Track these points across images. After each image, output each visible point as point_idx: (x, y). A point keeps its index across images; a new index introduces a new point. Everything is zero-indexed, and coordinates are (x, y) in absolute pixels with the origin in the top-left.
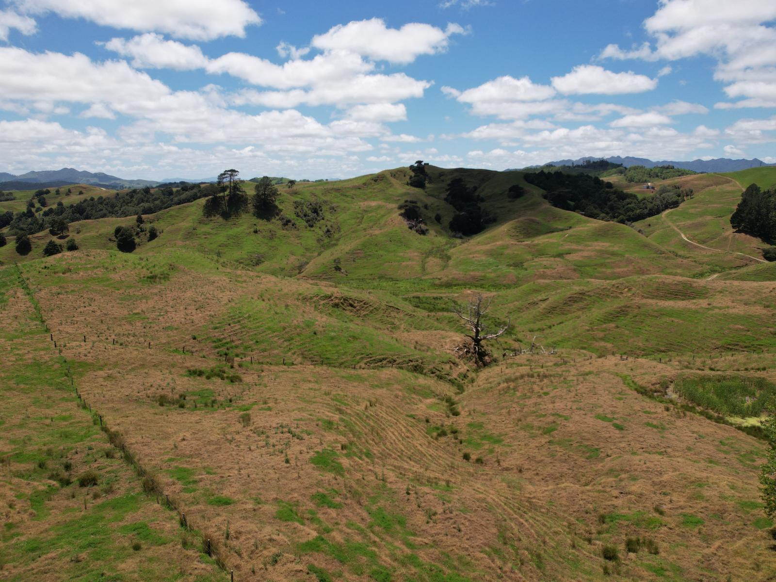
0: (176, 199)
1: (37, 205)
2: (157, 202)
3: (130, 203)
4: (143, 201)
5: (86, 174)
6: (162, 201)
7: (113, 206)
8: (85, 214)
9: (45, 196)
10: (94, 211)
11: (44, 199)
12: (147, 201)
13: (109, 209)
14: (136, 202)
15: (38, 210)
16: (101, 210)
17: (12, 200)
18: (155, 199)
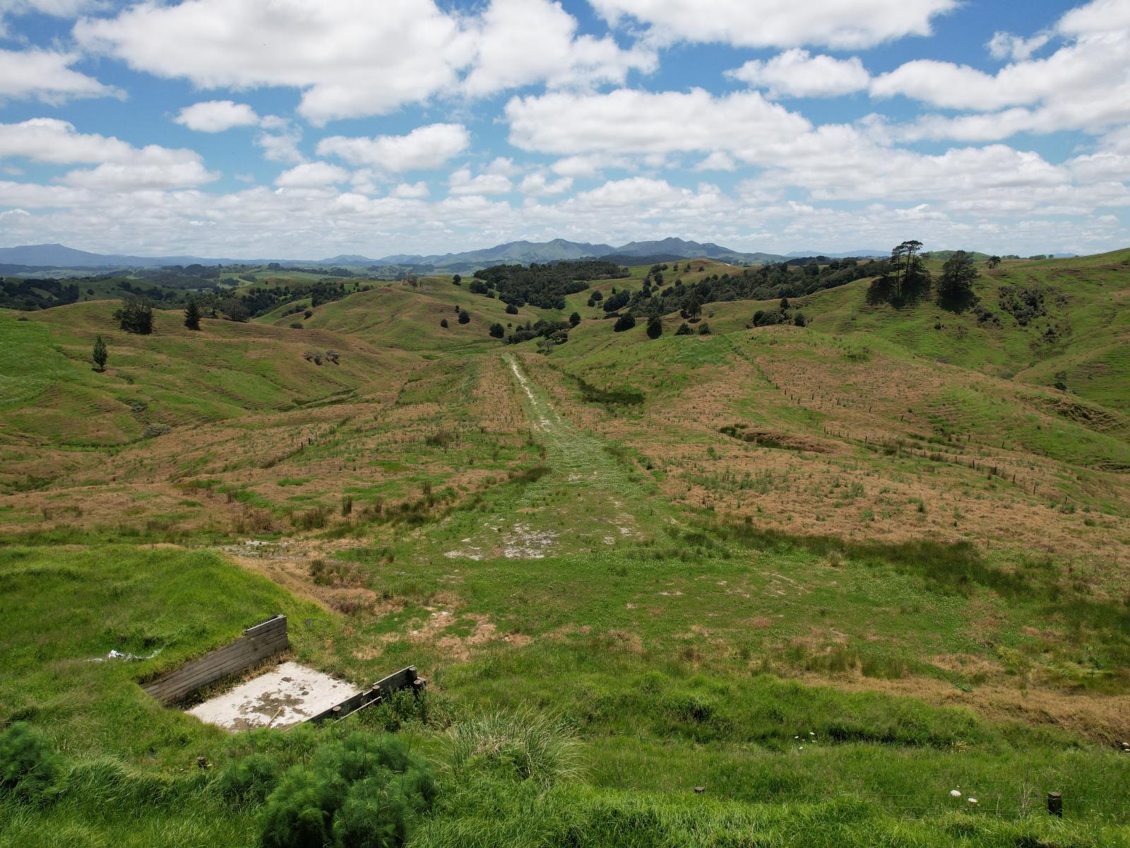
0: (823, 280)
1: (654, 283)
2: (798, 283)
3: (763, 282)
4: (779, 282)
5: (692, 245)
6: (804, 282)
7: (742, 287)
8: (709, 295)
9: (662, 272)
10: (719, 292)
11: (661, 276)
12: (785, 282)
13: (738, 290)
14: (771, 282)
15: (655, 289)
16: (728, 291)
17: (626, 277)
18: (796, 279)
